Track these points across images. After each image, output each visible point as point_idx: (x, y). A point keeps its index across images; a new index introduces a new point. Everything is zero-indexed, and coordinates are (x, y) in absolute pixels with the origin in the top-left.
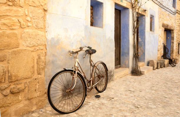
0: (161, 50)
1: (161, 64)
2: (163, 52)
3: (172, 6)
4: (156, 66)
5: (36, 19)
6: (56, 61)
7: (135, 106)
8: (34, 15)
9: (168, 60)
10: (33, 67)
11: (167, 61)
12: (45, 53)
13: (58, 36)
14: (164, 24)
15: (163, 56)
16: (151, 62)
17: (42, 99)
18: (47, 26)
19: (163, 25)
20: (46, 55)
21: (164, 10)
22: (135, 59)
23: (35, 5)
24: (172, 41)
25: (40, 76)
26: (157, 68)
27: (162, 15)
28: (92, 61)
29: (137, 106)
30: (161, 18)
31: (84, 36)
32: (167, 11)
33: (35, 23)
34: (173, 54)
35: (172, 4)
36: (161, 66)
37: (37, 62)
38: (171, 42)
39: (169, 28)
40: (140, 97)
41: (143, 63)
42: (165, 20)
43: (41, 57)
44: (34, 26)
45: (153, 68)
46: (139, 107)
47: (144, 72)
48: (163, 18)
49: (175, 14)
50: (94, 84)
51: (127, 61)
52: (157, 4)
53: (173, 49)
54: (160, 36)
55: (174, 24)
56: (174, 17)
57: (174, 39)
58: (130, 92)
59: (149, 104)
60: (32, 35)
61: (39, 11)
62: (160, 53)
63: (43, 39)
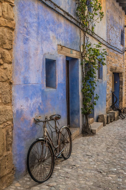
0: (110, 99)
1: (111, 117)
2: (111, 102)
3: (120, 43)
4: (106, 122)
5: (5, 94)
6: (21, 134)
7: (98, 171)
8: (3, 91)
9: (118, 111)
10: (3, 144)
11: (116, 113)
12: (12, 127)
13: (22, 107)
14: (112, 67)
15: (111, 107)
16: (100, 117)
17: (10, 176)
18: (12, 99)
19: (111, 69)
20: (12, 129)
21: (112, 50)
22: (85, 116)
23: (4, 80)
24: (121, 86)
25: (9, 152)
26: (107, 123)
27: (109, 57)
28: (57, 127)
29: (100, 171)
30: (109, 60)
31: (41, 101)
32: (114, 51)
33: (4, 98)
34: (122, 102)
35: (120, 41)
36: (111, 120)
37: (6, 138)
38: (120, 88)
39: (117, 71)
40: (99, 162)
41: (93, 118)
42: (113, 62)
43: (9, 133)
44: (3, 101)
45: (104, 124)
46: (101, 171)
47: (95, 130)
48: (111, 60)
49: (123, 53)
50: (60, 151)
51: (78, 120)
52: (104, 45)
53: (122, 96)
54: (108, 83)
55: (123, 65)
56: (123, 56)
57: (123, 84)
58: (89, 156)
59: (110, 167)
60: (2, 111)
61: (7, 85)
62: (109, 103)
63: (11, 114)
